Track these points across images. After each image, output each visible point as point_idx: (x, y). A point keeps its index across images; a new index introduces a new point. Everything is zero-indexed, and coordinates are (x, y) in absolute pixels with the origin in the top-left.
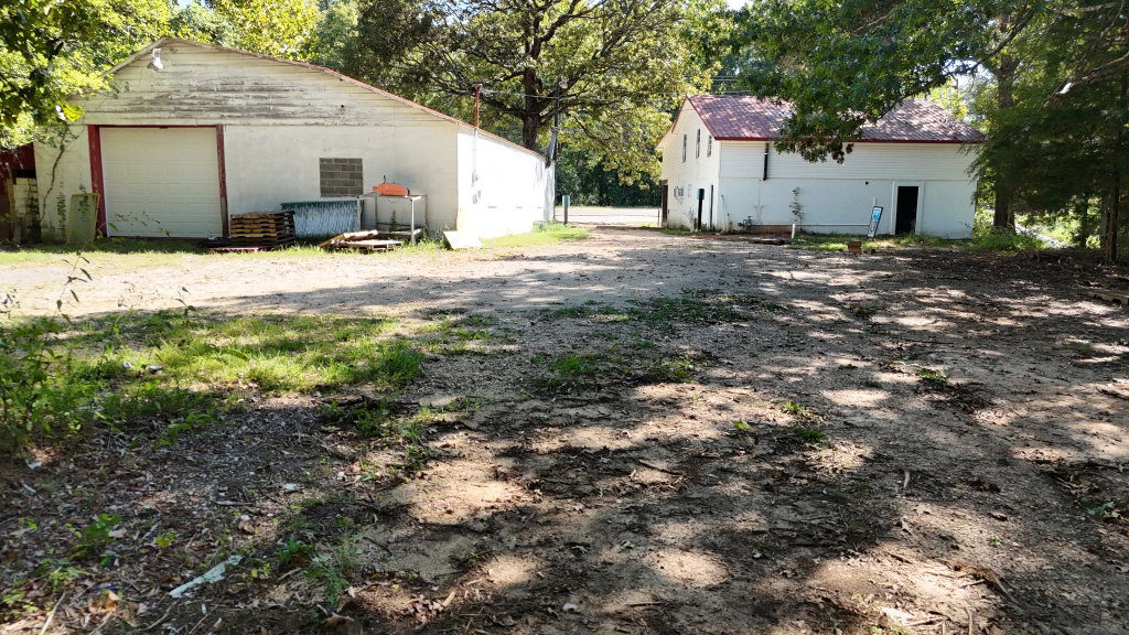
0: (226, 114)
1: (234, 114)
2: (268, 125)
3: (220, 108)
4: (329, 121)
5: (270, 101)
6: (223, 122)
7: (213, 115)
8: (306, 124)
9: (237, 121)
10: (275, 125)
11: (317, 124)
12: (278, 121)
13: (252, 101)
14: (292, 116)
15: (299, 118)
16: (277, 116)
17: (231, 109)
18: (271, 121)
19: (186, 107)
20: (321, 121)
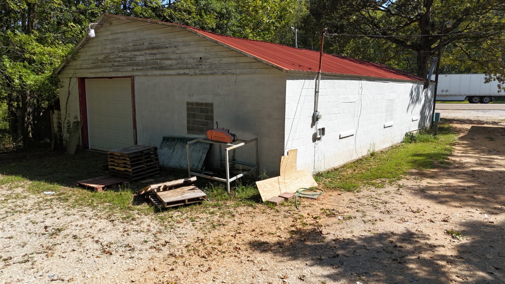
0: (135, 68)
1: (139, 68)
2: (156, 75)
3: (134, 64)
4: (192, 72)
5: (158, 56)
6: (134, 74)
7: (130, 69)
8: (178, 74)
9: (140, 73)
10: (160, 75)
11: (185, 74)
12: (162, 72)
13: (149, 57)
14: (170, 68)
15: (174, 69)
16: (161, 68)
17: (137, 64)
18: (157, 72)
20: (187, 71)
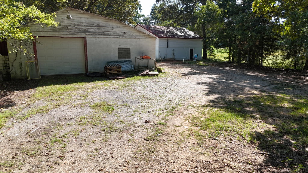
0: (88, 34)
1: (90, 34)
2: (102, 38)
3: (86, 31)
4: (121, 37)
5: (103, 30)
6: (86, 36)
7: (83, 34)
8: (114, 38)
9: (92, 36)
10: (104, 37)
11: (117, 38)
13: (97, 30)
14: (110, 35)
15: (112, 36)
16: (105, 35)
17: (89, 32)
18: (103, 36)
19: (73, 31)
20: (119, 37)
